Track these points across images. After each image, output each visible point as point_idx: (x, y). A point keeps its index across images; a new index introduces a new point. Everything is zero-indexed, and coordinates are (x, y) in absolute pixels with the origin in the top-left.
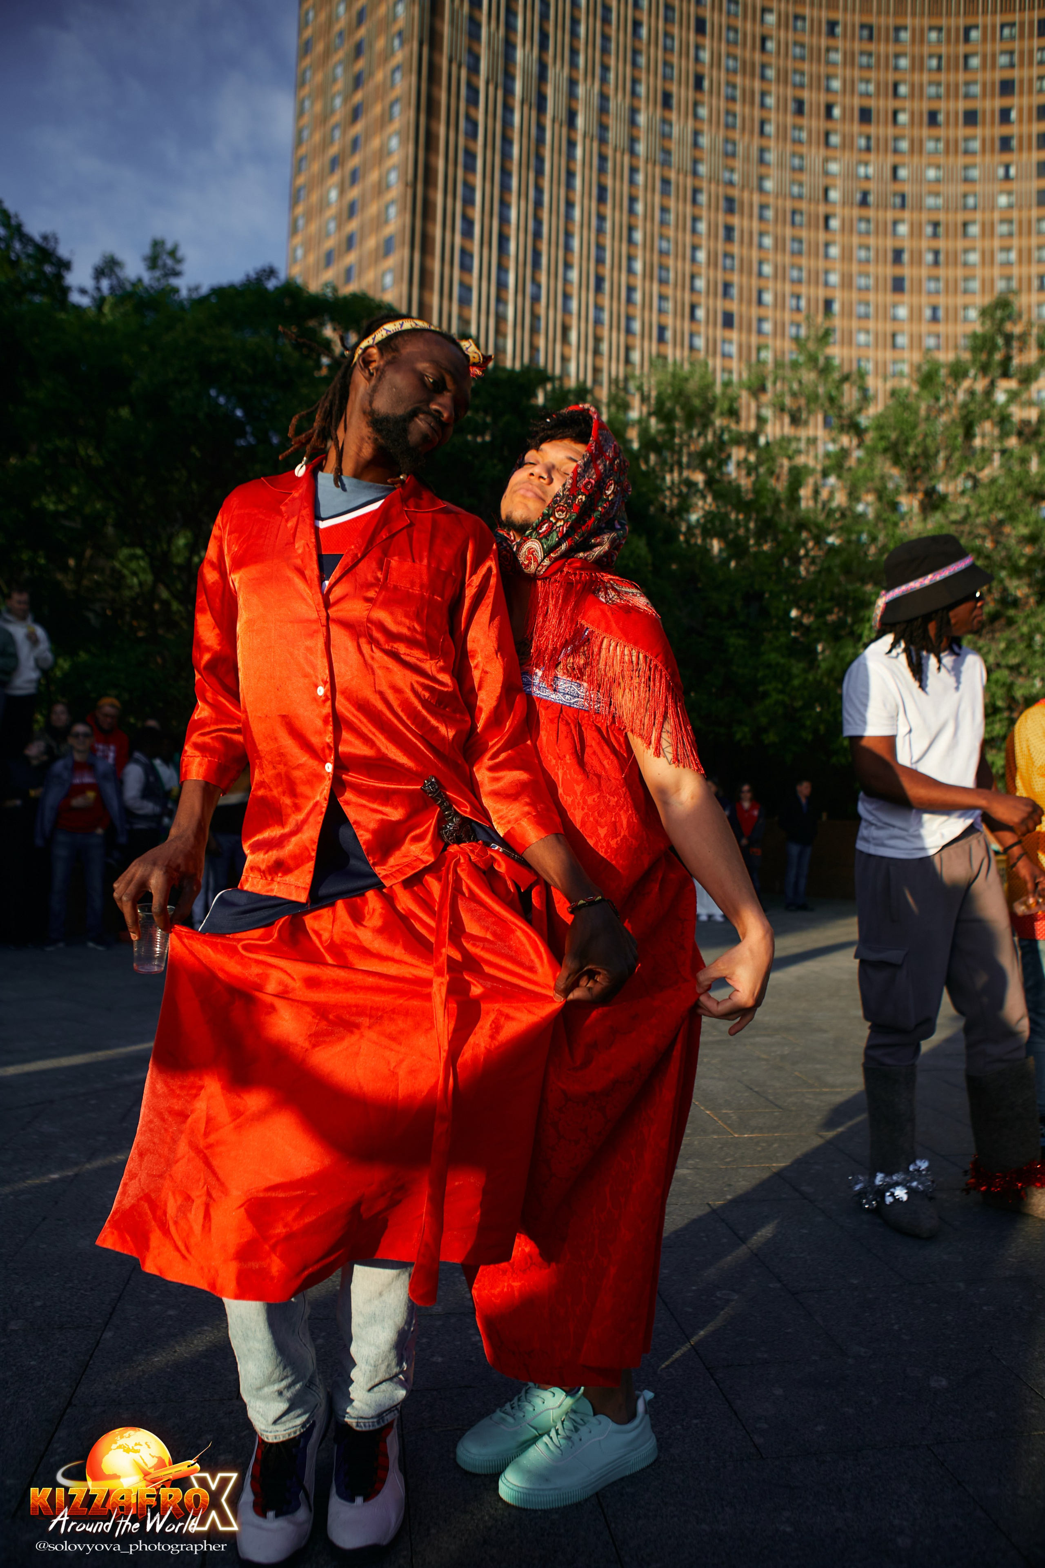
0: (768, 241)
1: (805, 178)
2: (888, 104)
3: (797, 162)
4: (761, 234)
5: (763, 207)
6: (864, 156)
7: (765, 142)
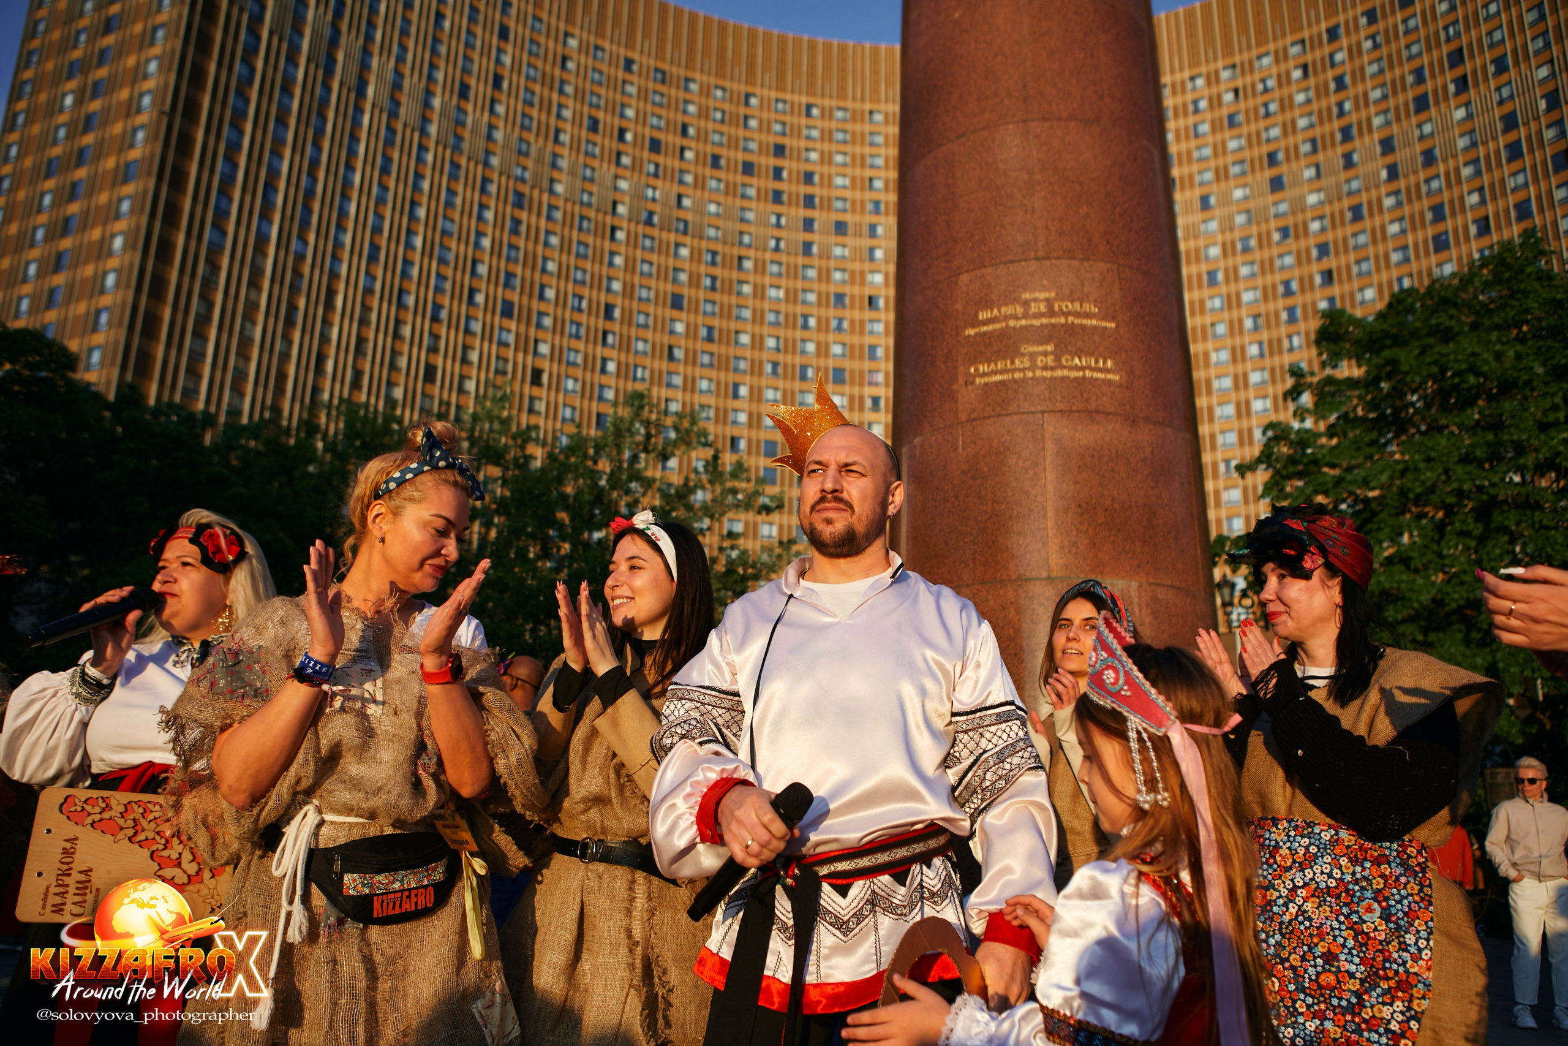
0: (554, 240)
1: (594, 189)
2: (675, 140)
3: (588, 173)
4: (548, 233)
5: (552, 207)
6: (652, 181)
7: (558, 149)
